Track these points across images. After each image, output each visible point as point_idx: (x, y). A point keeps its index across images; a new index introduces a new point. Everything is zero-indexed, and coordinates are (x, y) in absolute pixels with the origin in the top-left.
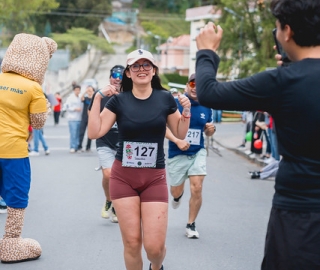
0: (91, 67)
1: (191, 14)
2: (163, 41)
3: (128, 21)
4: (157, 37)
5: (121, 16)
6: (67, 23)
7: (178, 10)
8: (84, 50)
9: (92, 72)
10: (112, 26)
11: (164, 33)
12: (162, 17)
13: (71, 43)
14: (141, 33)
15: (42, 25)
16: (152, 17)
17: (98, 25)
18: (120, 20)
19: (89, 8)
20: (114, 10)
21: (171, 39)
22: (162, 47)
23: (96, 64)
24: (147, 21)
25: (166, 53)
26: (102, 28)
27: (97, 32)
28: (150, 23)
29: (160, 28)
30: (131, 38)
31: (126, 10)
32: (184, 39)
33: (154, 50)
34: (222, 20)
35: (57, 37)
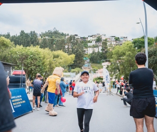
1: (103, 64)
3: (89, 66)
4: (95, 69)
5: (87, 65)
6: (75, 67)
7: (100, 63)
8: (79, 73)
10: (85, 67)
11: (97, 68)
12: (96, 65)
13: (76, 71)
14: (92, 69)
15: (69, 67)
16: (94, 65)
17: (82, 67)
19: (80, 63)
20: (85, 64)
21: (98, 70)
22: (97, 72)
27: (81, 69)
30: (89, 70)
31: (88, 63)
32: (101, 70)
33: (95, 73)
34: (111, 65)
35: (73, 70)
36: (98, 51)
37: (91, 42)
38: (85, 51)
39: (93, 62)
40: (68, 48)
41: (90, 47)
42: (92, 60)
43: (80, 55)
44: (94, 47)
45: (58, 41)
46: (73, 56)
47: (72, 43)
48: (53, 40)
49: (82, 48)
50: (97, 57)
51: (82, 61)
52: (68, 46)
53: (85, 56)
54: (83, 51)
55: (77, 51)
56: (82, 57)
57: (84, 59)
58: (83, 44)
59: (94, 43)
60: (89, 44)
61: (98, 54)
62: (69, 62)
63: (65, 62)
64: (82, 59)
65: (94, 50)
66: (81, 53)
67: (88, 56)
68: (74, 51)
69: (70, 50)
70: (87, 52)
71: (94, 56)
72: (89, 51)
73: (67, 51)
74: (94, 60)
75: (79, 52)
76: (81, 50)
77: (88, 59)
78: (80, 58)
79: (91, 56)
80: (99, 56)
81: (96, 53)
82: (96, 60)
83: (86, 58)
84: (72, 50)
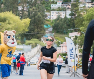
0: (38, 51)
2: (62, 43)
4: (60, 42)
6: (31, 37)
7: (67, 33)
8: (36, 46)
9: (38, 53)
10: (45, 38)
11: (62, 41)
12: (61, 35)
13: (32, 43)
17: (41, 38)
20: (46, 33)
21: (64, 42)
24: (57, 37)
25: (62, 47)
26: (42, 39)
27: (40, 40)
28: (57, 38)
29: (61, 39)
31: (50, 33)
33: (59, 46)
34: (81, 35)
35: (28, 42)
36: (66, 17)
37: (56, 3)
38: (46, 16)
39: (58, 32)
40: (23, 10)
42: (56, 29)
43: (39, 21)
46: (28, 21)
50: (63, 25)
51: (41, 30)
52: (23, 7)
53: (47, 22)
54: (43, 16)
55: (35, 15)
56: (42, 23)
57: (45, 26)
58: (44, 6)
59: (60, 5)
61: (65, 21)
62: (22, 30)
64: (42, 27)
65: (60, 15)
66: (41, 18)
67: (51, 23)
68: (31, 15)
69: (26, 13)
70: (50, 18)
71: (58, 24)
72: (52, 16)
73: (21, 15)
74: (59, 29)
75: (38, 17)
76: (41, 13)
77: (50, 27)
78: (39, 26)
79: (54, 23)
80: (67, 23)
81: (61, 20)
82: (61, 29)
83: (48, 26)
84: (28, 14)
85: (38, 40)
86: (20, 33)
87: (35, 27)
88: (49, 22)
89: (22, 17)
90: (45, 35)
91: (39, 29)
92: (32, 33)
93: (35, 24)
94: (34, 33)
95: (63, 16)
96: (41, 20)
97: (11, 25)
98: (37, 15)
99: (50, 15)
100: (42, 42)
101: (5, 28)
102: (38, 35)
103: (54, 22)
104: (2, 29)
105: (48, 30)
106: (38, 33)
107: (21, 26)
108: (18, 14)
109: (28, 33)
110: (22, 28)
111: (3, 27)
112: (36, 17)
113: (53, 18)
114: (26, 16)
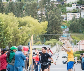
0: (57, 50)
2: (78, 42)
3: (68, 36)
4: (76, 40)
6: (50, 38)
7: (82, 32)
8: (55, 45)
9: (57, 51)
10: (63, 38)
11: (78, 39)
13: (51, 43)
15: (43, 39)
17: (59, 38)
18: (65, 36)
20: (63, 33)
21: (80, 41)
23: (58, 49)
25: (79, 45)
27: (58, 40)
28: (74, 37)
29: (77, 38)
31: (67, 33)
33: (76, 45)
35: (47, 42)
37: (71, 6)
38: (63, 18)
39: (74, 32)
40: (41, 14)
41: (69, 12)
42: (72, 29)
43: (57, 22)
44: (74, 11)
45: (28, 5)
47: (46, 7)
48: (22, 5)
49: (60, 14)
50: (78, 25)
51: (59, 31)
52: (42, 12)
53: (63, 24)
54: (60, 18)
55: (52, 18)
56: (59, 25)
57: (62, 27)
58: (60, 9)
59: (74, 7)
60: (68, 9)
61: (80, 21)
63: (36, 31)
64: (59, 28)
65: (75, 16)
66: (57, 20)
67: (67, 24)
68: (49, 18)
69: (44, 17)
70: (66, 19)
71: (74, 24)
72: (68, 17)
73: (40, 18)
74: (75, 29)
75: (55, 19)
76: (57, 16)
77: (67, 28)
78: (57, 27)
79: (70, 24)
80: (82, 23)
81: (77, 20)
82: (77, 29)
83: (65, 27)
84: (46, 17)
85: (56, 40)
86: (39, 34)
87: (53, 28)
88: (65, 24)
89: (41, 20)
90: (62, 35)
91: (56, 30)
92: (51, 34)
93: (53, 26)
94: (53, 34)
95: (78, 17)
96: (58, 22)
97: (31, 28)
98: (54, 17)
99: (66, 17)
100: (61, 42)
101: (26, 31)
102: (56, 35)
103: (70, 22)
104: (23, 32)
105: (65, 31)
106: (56, 34)
107: (40, 28)
108: (38, 18)
109: (48, 34)
110: (41, 30)
111: (24, 30)
112: (53, 19)
113: (69, 20)
114: (45, 19)
